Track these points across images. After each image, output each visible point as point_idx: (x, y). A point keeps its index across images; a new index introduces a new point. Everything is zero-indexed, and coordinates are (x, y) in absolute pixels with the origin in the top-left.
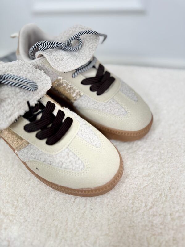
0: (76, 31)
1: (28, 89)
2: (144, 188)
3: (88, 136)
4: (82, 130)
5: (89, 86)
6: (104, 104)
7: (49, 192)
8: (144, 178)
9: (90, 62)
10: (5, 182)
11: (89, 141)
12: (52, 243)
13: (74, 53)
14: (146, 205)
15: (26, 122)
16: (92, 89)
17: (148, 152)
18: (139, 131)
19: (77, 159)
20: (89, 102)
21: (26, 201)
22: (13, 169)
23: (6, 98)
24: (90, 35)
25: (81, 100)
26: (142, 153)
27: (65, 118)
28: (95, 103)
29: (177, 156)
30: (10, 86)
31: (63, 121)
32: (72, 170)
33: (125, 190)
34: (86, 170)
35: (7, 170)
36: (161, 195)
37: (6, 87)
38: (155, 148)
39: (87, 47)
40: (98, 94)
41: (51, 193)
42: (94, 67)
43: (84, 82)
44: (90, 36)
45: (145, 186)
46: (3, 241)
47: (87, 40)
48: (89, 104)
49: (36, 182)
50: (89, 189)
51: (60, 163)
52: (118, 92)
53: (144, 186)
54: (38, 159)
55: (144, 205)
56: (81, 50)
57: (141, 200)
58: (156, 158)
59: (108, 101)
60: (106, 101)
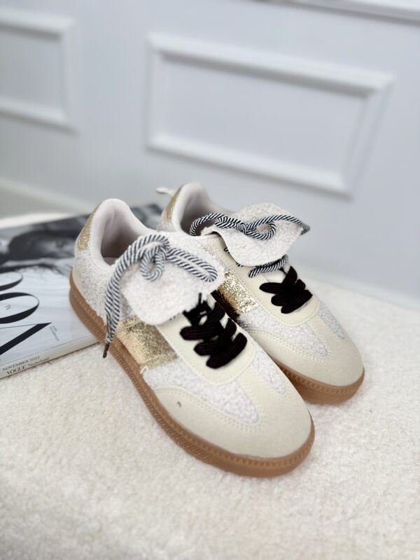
0: (268, 211)
1: (201, 276)
2: (341, 483)
3: (266, 372)
4: (258, 359)
5: (271, 295)
6: (291, 329)
7: (178, 456)
8: (343, 468)
9: (278, 261)
10: (98, 421)
11: (269, 378)
12: (182, 538)
13: (259, 242)
14: (343, 511)
15: (186, 323)
16: (274, 301)
17: (350, 428)
18: (342, 387)
19: (249, 402)
20: (265, 320)
21: (135, 461)
22: (114, 404)
23: (170, 282)
24: (288, 222)
25: (254, 314)
26: (340, 427)
27: (237, 333)
28: (277, 323)
29: (398, 445)
30: (176, 266)
31: (234, 337)
32: (239, 418)
33: (310, 479)
34: (260, 425)
35: (101, 403)
36: (369, 501)
37: (171, 265)
38: (361, 425)
39: (280, 237)
40: (284, 311)
41: (182, 459)
42: (282, 269)
43: (266, 288)
44: (289, 224)
45: (344, 481)
46: (90, 520)
47: (282, 229)
48: (266, 323)
49: (155, 434)
50: (258, 459)
51: (222, 402)
52: (315, 316)
53: (341, 480)
54: (185, 388)
55: (340, 510)
56: (270, 241)
57: (336, 502)
58: (363, 441)
59: (299, 326)
60: (294, 325)
